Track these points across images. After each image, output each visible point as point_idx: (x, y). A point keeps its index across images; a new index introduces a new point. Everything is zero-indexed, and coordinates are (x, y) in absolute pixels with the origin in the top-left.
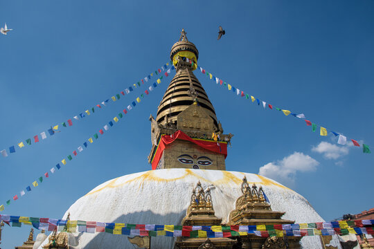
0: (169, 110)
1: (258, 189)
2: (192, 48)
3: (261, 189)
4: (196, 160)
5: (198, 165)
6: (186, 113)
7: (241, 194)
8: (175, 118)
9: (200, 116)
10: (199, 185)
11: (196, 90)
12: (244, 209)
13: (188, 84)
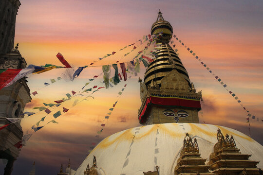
0: (154, 75)
1: (230, 138)
2: (168, 25)
3: (232, 137)
4: (176, 113)
5: (178, 117)
6: (168, 78)
7: (217, 141)
8: (159, 82)
9: (178, 79)
10: (187, 135)
11: (173, 59)
12: (221, 152)
13: (167, 55)
